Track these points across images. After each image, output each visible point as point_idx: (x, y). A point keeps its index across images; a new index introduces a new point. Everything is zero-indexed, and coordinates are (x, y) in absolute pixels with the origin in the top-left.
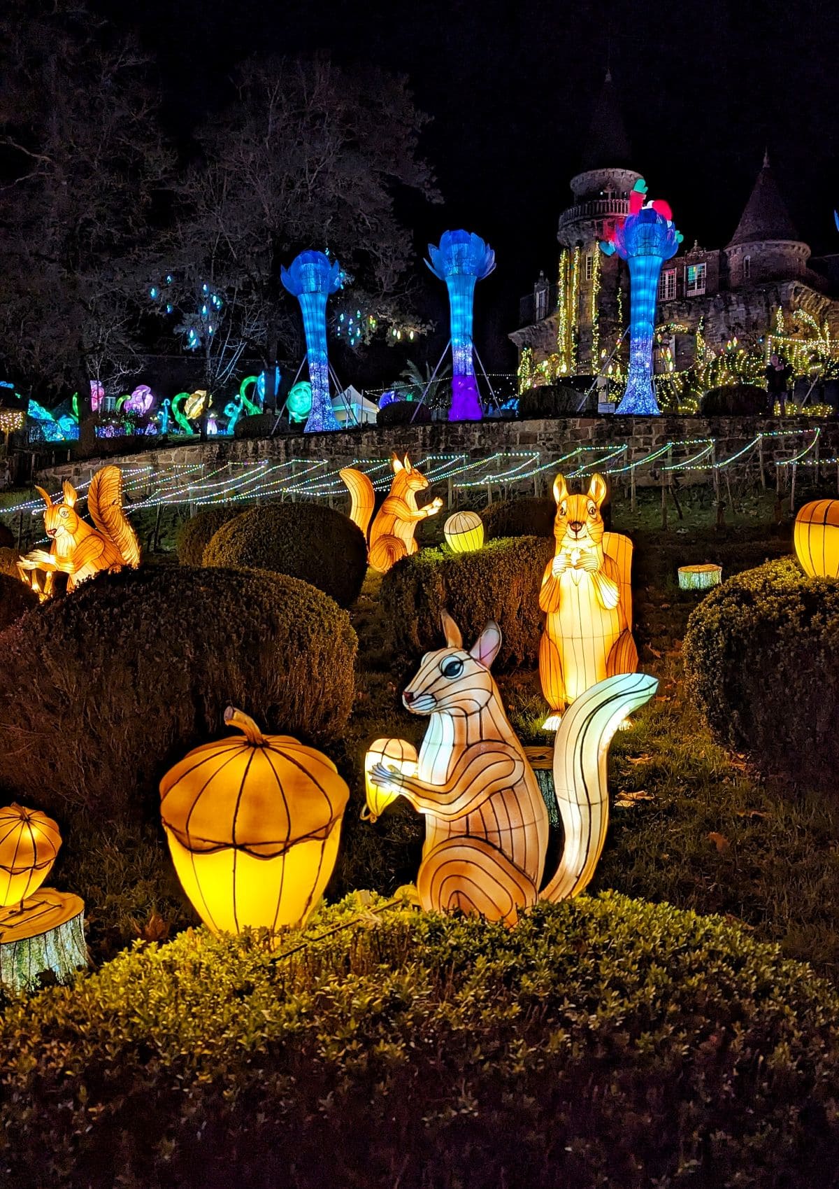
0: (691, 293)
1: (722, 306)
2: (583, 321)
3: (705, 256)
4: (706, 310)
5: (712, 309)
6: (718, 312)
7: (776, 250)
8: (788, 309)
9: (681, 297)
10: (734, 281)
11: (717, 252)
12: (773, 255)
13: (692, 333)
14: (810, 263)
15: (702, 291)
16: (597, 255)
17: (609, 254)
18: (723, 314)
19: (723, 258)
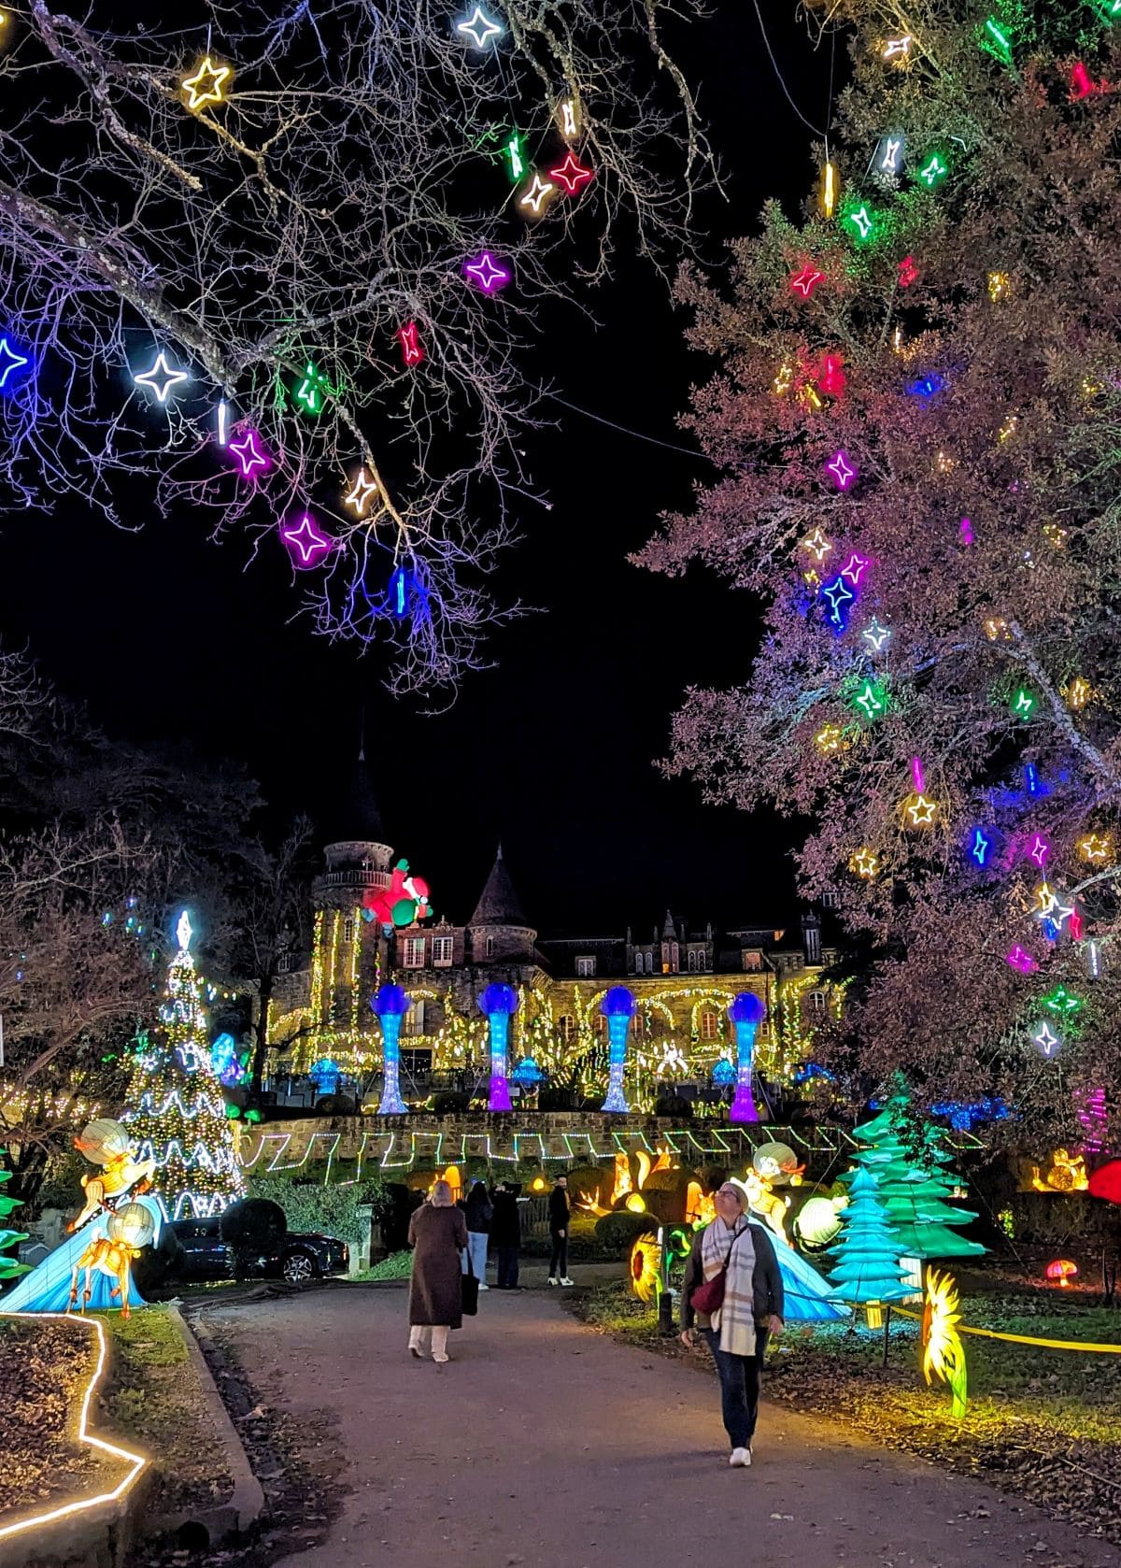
0: (437, 963)
1: (468, 978)
2: (340, 980)
3: (452, 931)
4: (453, 981)
5: (459, 980)
6: (465, 982)
7: (515, 934)
8: (529, 989)
9: (429, 965)
10: (477, 958)
11: (463, 929)
12: (512, 938)
13: (440, 1000)
14: (536, 944)
15: (449, 963)
16: (358, 920)
17: (369, 920)
18: (469, 985)
19: (468, 933)
